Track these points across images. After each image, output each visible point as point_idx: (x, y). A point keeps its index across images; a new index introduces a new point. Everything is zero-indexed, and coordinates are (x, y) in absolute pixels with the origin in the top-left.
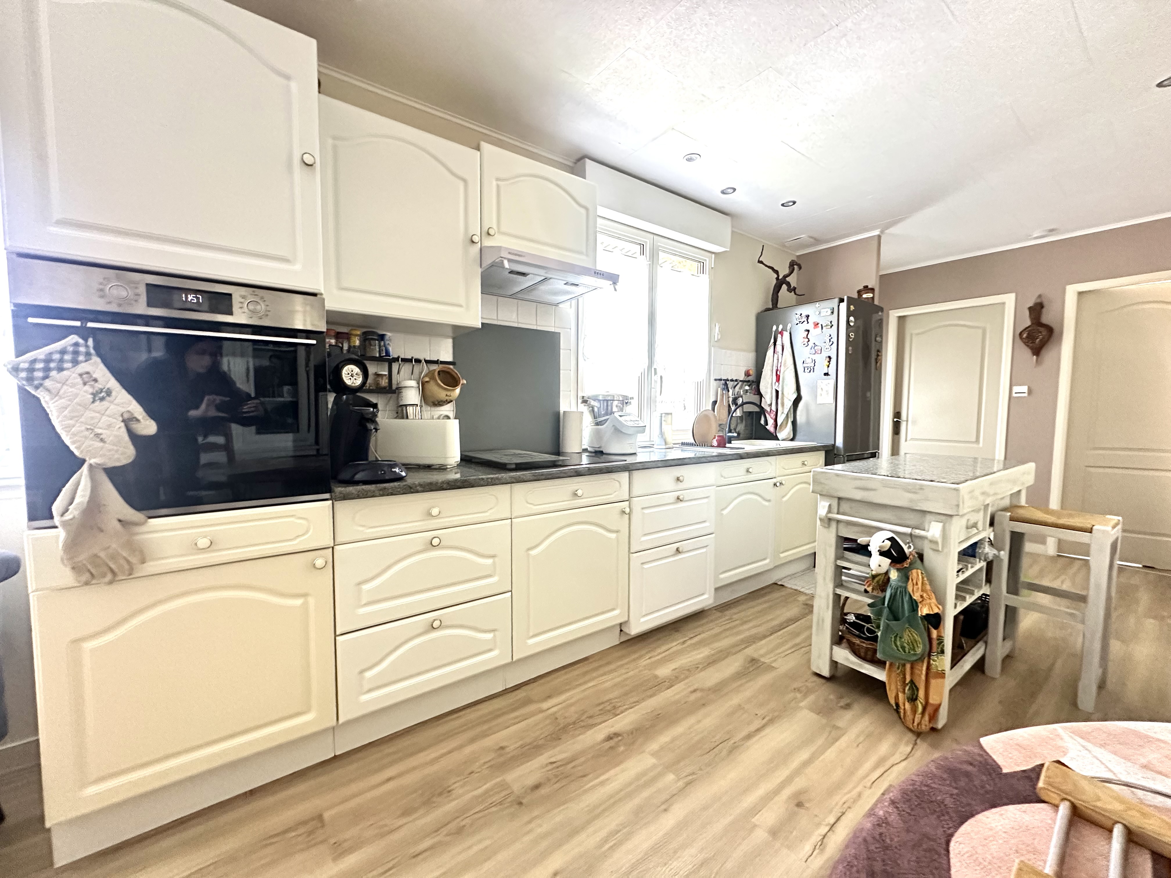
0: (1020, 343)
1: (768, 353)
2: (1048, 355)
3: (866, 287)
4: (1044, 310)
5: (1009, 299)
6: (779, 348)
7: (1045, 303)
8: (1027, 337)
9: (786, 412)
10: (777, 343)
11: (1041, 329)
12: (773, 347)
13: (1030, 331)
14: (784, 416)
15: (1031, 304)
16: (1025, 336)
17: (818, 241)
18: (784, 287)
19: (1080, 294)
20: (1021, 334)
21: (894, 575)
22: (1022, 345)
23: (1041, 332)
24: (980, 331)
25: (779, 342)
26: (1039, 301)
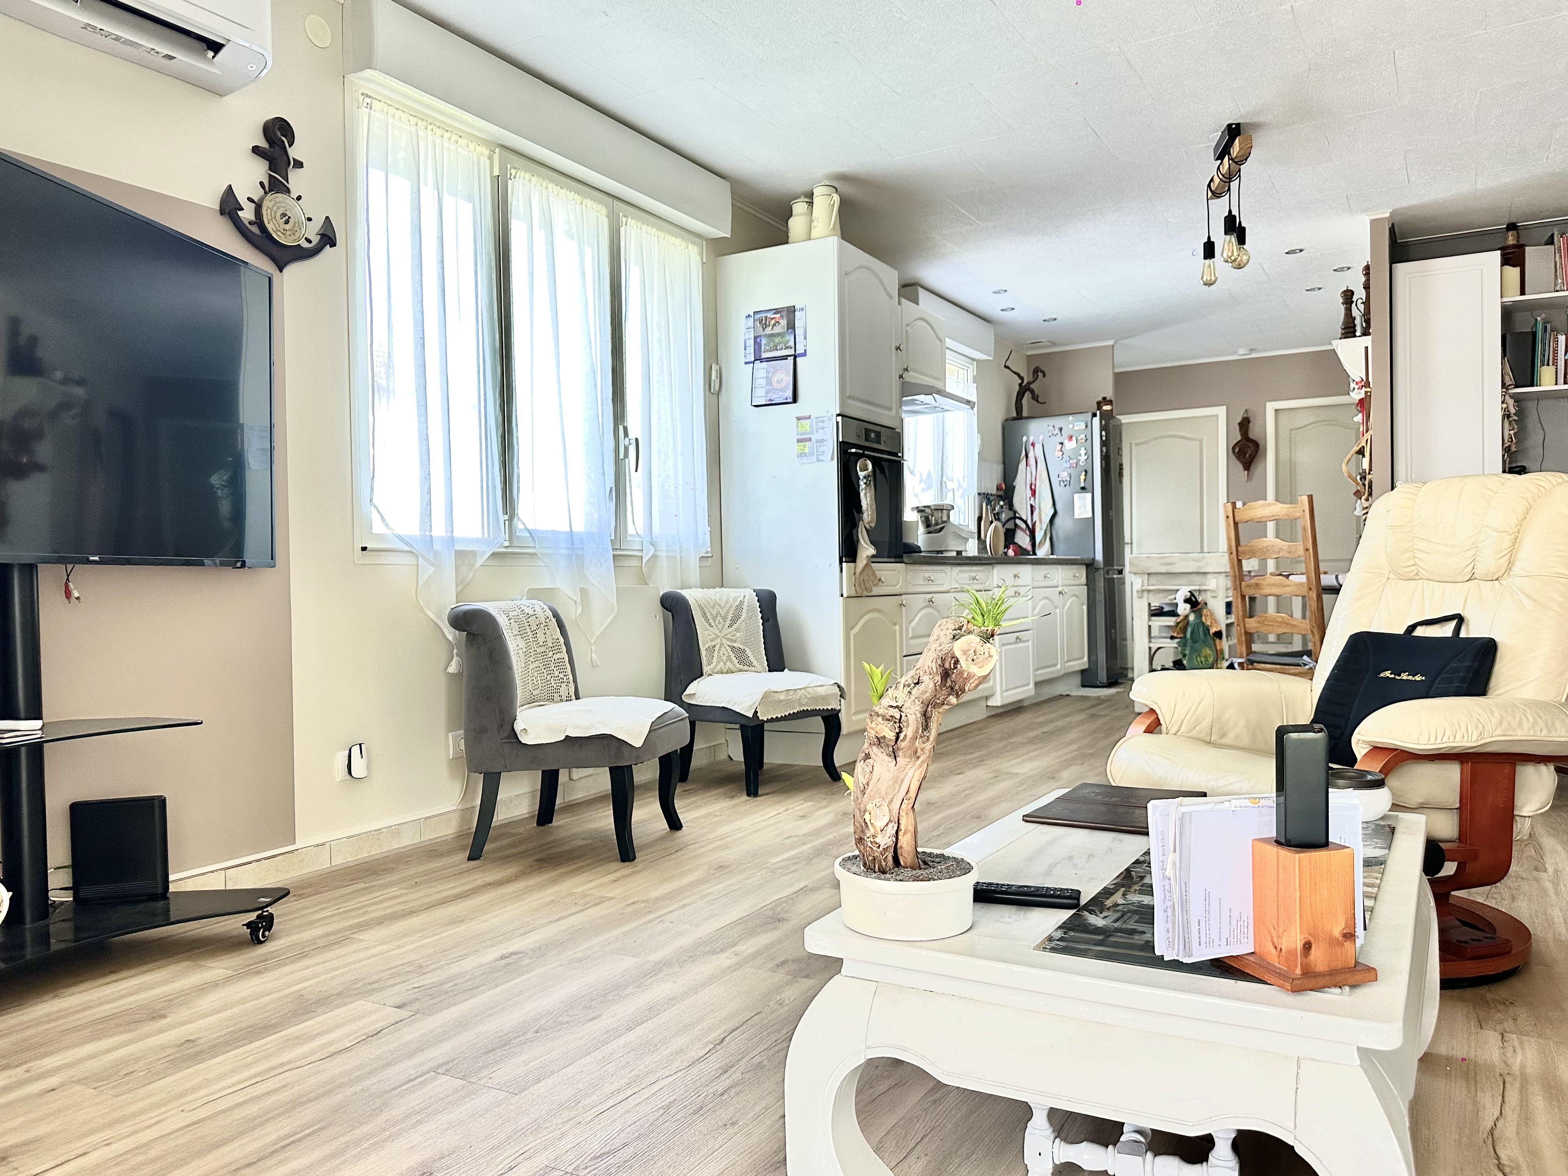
0: (1232, 457)
1: (1020, 466)
2: (1257, 470)
3: (1104, 398)
4: (1251, 425)
5: (1221, 412)
6: (1032, 461)
7: (1251, 419)
8: (1239, 451)
9: (1044, 527)
10: (1029, 456)
11: (1250, 444)
12: (1025, 459)
13: (1240, 446)
14: (1043, 532)
15: (1239, 420)
16: (1237, 450)
17: (1054, 344)
18: (1027, 395)
19: (1276, 411)
20: (1233, 448)
21: (1192, 617)
22: (1234, 457)
23: (1249, 447)
24: (1198, 443)
25: (1031, 455)
26: (1245, 416)
